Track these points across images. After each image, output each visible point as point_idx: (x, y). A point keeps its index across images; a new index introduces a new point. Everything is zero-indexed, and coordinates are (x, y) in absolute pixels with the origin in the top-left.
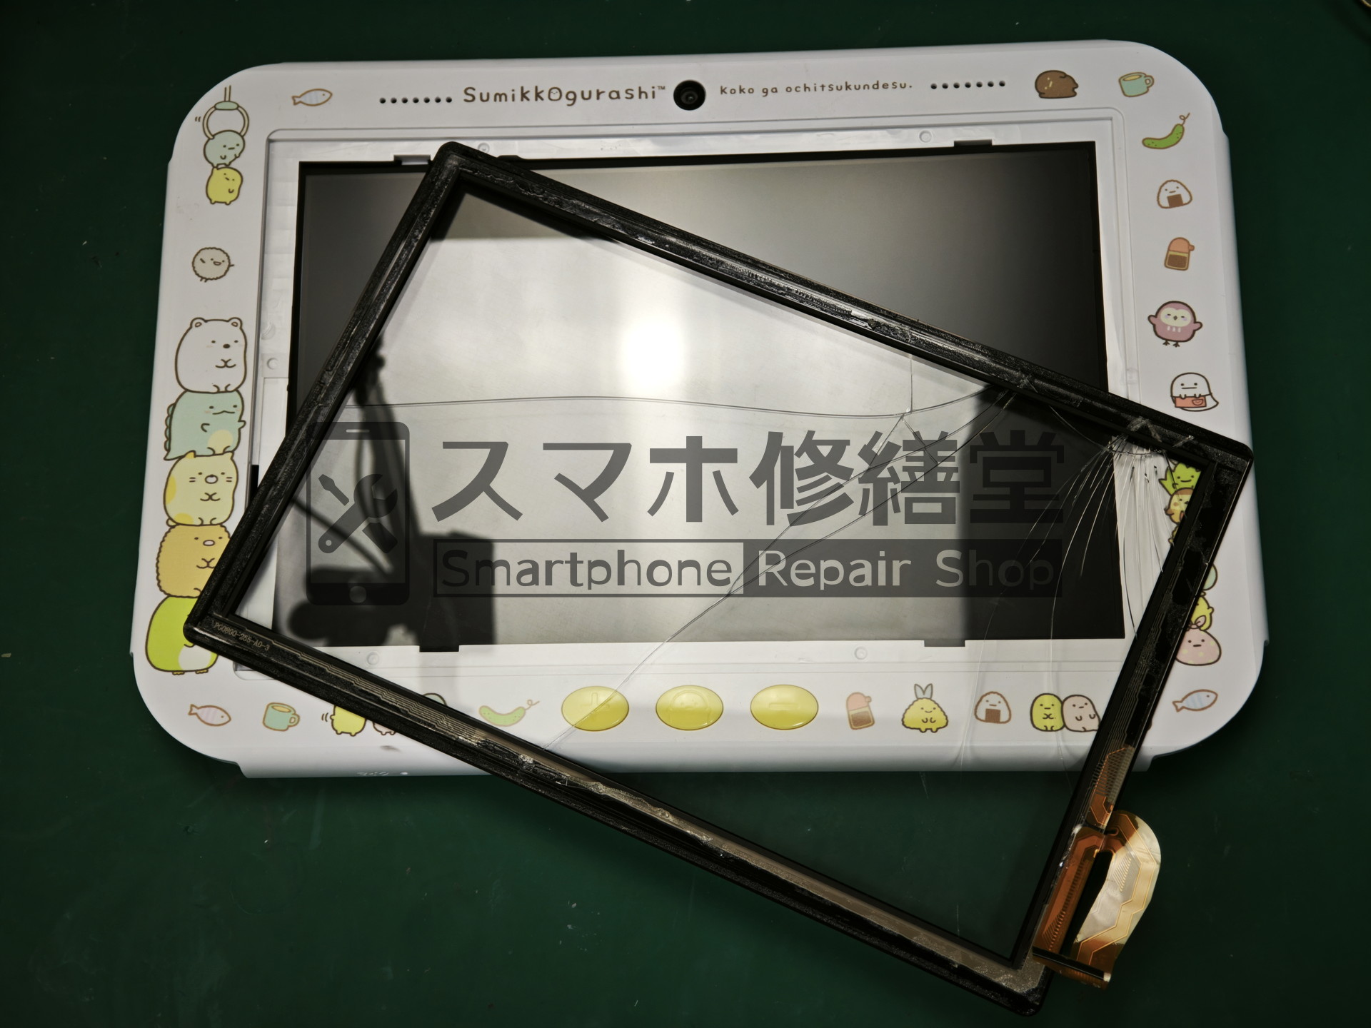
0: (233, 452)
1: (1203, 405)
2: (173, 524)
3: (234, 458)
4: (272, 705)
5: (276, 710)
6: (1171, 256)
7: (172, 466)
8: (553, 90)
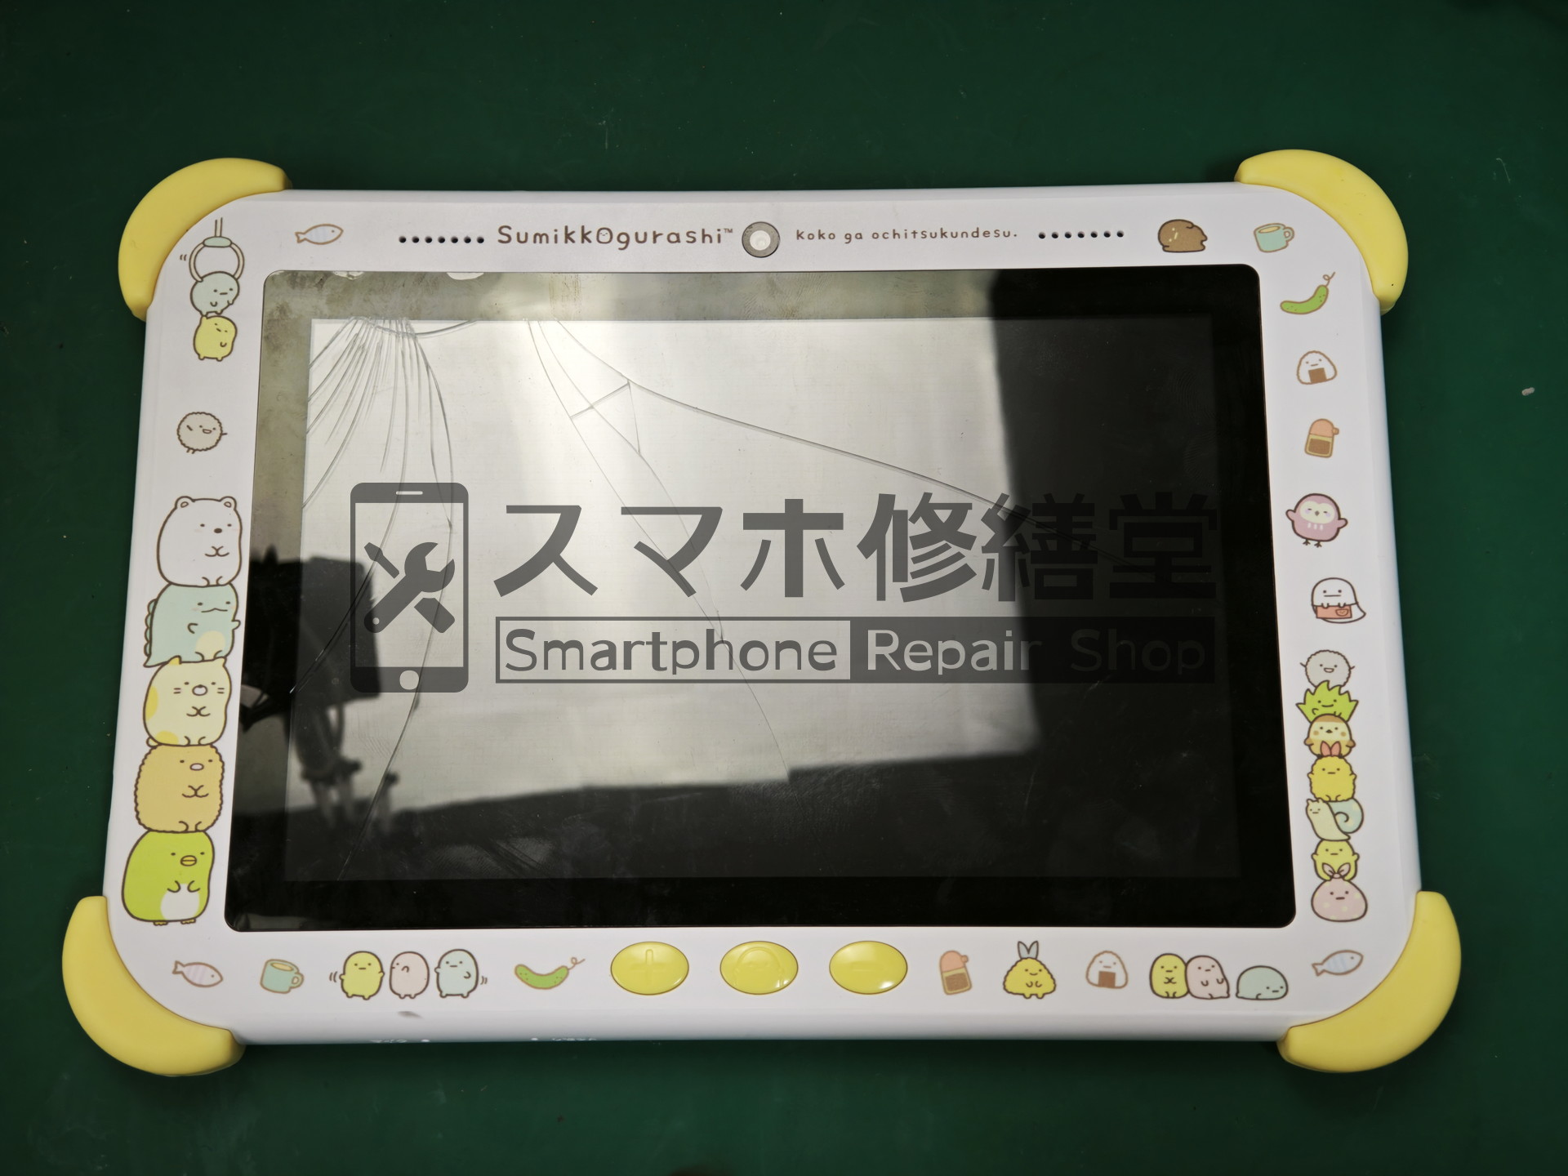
0: (225, 658)
1: (1349, 615)
2: (154, 744)
3: (227, 665)
4: (271, 963)
5: (275, 967)
6: (1312, 440)
7: (153, 674)
8: (602, 231)
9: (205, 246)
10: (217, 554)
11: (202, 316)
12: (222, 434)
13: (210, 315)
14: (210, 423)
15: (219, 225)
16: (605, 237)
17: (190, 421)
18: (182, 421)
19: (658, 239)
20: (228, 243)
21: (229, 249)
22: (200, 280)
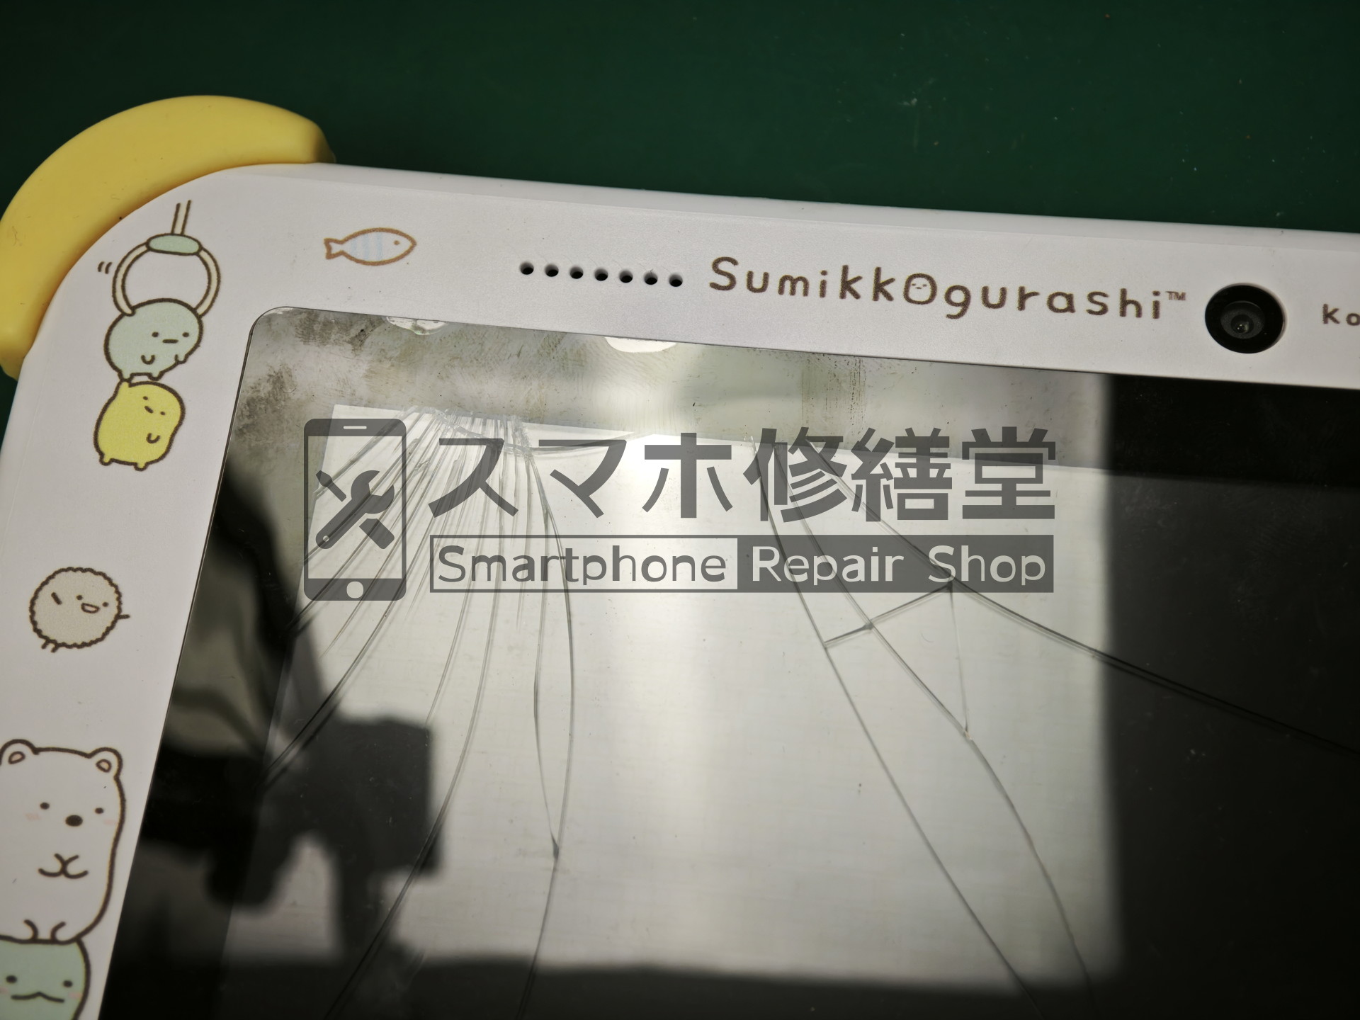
8: (915, 281)
9: (150, 249)
10: (64, 871)
11: (122, 380)
12: (119, 616)
13: (136, 379)
14: (98, 592)
15: (182, 213)
16: (920, 291)
17: (61, 585)
18: (45, 583)
19: (1029, 302)
20: (195, 248)
21: (195, 258)
22: (128, 311)
